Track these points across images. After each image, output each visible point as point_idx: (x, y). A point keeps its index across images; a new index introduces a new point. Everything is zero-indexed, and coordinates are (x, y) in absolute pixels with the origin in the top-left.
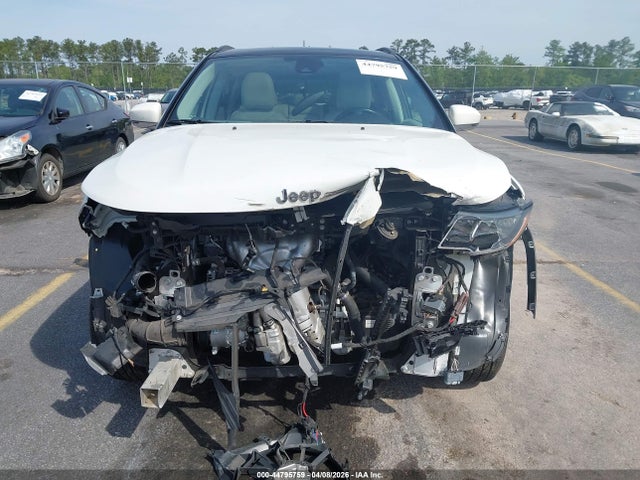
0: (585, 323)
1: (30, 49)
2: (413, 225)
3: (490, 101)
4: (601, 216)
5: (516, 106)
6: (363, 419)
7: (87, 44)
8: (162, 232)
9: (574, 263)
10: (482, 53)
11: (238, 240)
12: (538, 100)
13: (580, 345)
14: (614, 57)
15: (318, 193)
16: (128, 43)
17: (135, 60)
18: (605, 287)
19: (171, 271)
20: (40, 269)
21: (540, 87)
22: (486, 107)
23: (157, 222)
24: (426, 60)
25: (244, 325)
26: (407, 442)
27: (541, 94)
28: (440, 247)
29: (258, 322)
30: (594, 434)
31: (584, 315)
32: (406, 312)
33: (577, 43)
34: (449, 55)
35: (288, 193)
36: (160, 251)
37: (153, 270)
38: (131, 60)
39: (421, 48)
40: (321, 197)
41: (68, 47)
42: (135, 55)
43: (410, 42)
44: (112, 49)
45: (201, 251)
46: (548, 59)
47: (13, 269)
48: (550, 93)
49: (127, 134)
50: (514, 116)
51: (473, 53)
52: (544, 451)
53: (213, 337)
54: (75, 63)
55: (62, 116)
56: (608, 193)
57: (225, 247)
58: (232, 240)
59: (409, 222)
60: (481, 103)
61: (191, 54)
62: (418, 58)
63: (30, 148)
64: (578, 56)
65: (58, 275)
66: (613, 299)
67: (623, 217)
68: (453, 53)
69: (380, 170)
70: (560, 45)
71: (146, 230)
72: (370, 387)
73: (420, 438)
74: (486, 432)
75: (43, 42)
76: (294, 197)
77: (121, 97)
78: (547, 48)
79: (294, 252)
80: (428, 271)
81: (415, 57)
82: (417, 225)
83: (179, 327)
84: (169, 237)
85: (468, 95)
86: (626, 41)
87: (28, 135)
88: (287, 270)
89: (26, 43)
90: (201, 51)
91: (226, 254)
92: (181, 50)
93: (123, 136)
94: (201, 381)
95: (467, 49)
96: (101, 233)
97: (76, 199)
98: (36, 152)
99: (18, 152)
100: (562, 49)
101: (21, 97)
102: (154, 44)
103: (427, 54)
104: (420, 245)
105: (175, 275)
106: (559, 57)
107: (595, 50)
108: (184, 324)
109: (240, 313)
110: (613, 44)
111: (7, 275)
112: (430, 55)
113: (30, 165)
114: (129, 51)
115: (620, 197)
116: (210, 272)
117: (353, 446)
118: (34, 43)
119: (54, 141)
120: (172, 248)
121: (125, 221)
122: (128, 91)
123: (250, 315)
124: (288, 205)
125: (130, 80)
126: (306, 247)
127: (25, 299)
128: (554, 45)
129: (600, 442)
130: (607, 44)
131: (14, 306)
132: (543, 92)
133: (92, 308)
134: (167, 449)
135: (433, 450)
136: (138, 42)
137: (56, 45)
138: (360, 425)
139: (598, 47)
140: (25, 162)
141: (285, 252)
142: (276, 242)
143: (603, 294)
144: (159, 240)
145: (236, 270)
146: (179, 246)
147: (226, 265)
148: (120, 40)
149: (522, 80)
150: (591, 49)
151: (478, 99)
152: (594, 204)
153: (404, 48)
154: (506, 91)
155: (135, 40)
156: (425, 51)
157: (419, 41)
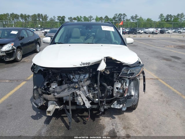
0: (162, 95)
1: (11, 16)
2: (114, 70)
3: (143, 32)
4: (170, 66)
5: (150, 33)
6: (102, 120)
7: (27, 15)
8: (52, 72)
9: (161, 79)
10: (141, 17)
11: (70, 74)
12: (156, 31)
13: (159, 101)
14: (179, 19)
15: (90, 63)
16: (39, 15)
17: (41, 20)
18: (168, 86)
19: (54, 82)
20: (17, 80)
21: (157, 27)
22: (141, 33)
23: (51, 70)
24: (124, 19)
25: (72, 95)
26: (113, 125)
27: (157, 30)
28: (120, 76)
29: (75, 95)
30: (160, 123)
31: (162, 93)
32: (111, 92)
33: (168, 15)
34: (131, 18)
35: (83, 63)
36: (51, 77)
37: (50, 81)
38: (40, 19)
39: (123, 16)
40: (91, 64)
41: (22, 16)
42: (41, 18)
43: (120, 14)
44: (34, 16)
45: (61, 77)
46: (159, 19)
47: (10, 80)
48: (160, 29)
49: (39, 42)
50: (149, 36)
51: (138, 18)
52: (147, 127)
53: (64, 98)
54: (24, 20)
55: (22, 38)
56: (173, 59)
57: (67, 75)
58: (69, 74)
59: (113, 70)
60: (140, 32)
61: (57, 18)
62: (122, 19)
63: (14, 47)
64: (168, 18)
65: (22, 82)
66: (170, 89)
67: (176, 66)
68: (132, 18)
69: (105, 57)
70: (163, 15)
71: (47, 71)
72: (103, 111)
73: (116, 124)
74: (133, 123)
75: (14, 14)
76: (84, 64)
77: (37, 30)
78: (159, 16)
79: (84, 77)
80: (117, 82)
81: (121, 19)
82: (115, 70)
83: (56, 96)
84: (54, 73)
85: (136, 30)
86: (182, 14)
87: (13, 44)
88: (82, 81)
89: (9, 15)
90: (60, 17)
91: (67, 77)
92: (54, 17)
93: (38, 43)
94: (61, 109)
95: (136, 16)
96: (36, 72)
97: (26, 61)
98: (15, 48)
99: (11, 48)
100: (164, 16)
101: (11, 33)
102: (46, 15)
103: (125, 18)
104: (115, 76)
105: (55, 83)
106: (163, 19)
107: (173, 17)
108: (57, 96)
109: (71, 92)
110: (178, 15)
111: (9, 82)
112: (126, 18)
113: (14, 52)
114: (39, 17)
115: (176, 60)
116: (63, 82)
117: (99, 126)
118: (12, 15)
119: (20, 45)
120: (54, 76)
121: (42, 69)
122: (39, 28)
123: (74, 93)
124: (83, 66)
125: (39, 26)
126: (87, 76)
127: (14, 89)
128: (161, 15)
129: (161, 125)
130: (177, 15)
131: (11, 90)
132: (158, 29)
133: (34, 91)
134: (52, 127)
135: (119, 127)
136: (42, 14)
137: (18, 15)
138: (101, 121)
139: (174, 16)
140: (12, 51)
141: (82, 77)
142: (80, 74)
143: (168, 88)
144: (51, 74)
145: (70, 81)
146: (56, 76)
147: (68, 80)
148: (37, 14)
149: (152, 25)
150: (172, 16)
151: (139, 31)
152: (168, 62)
153: (118, 16)
154: (147, 28)
155: (41, 14)
156: (124, 17)
157: (122, 14)
